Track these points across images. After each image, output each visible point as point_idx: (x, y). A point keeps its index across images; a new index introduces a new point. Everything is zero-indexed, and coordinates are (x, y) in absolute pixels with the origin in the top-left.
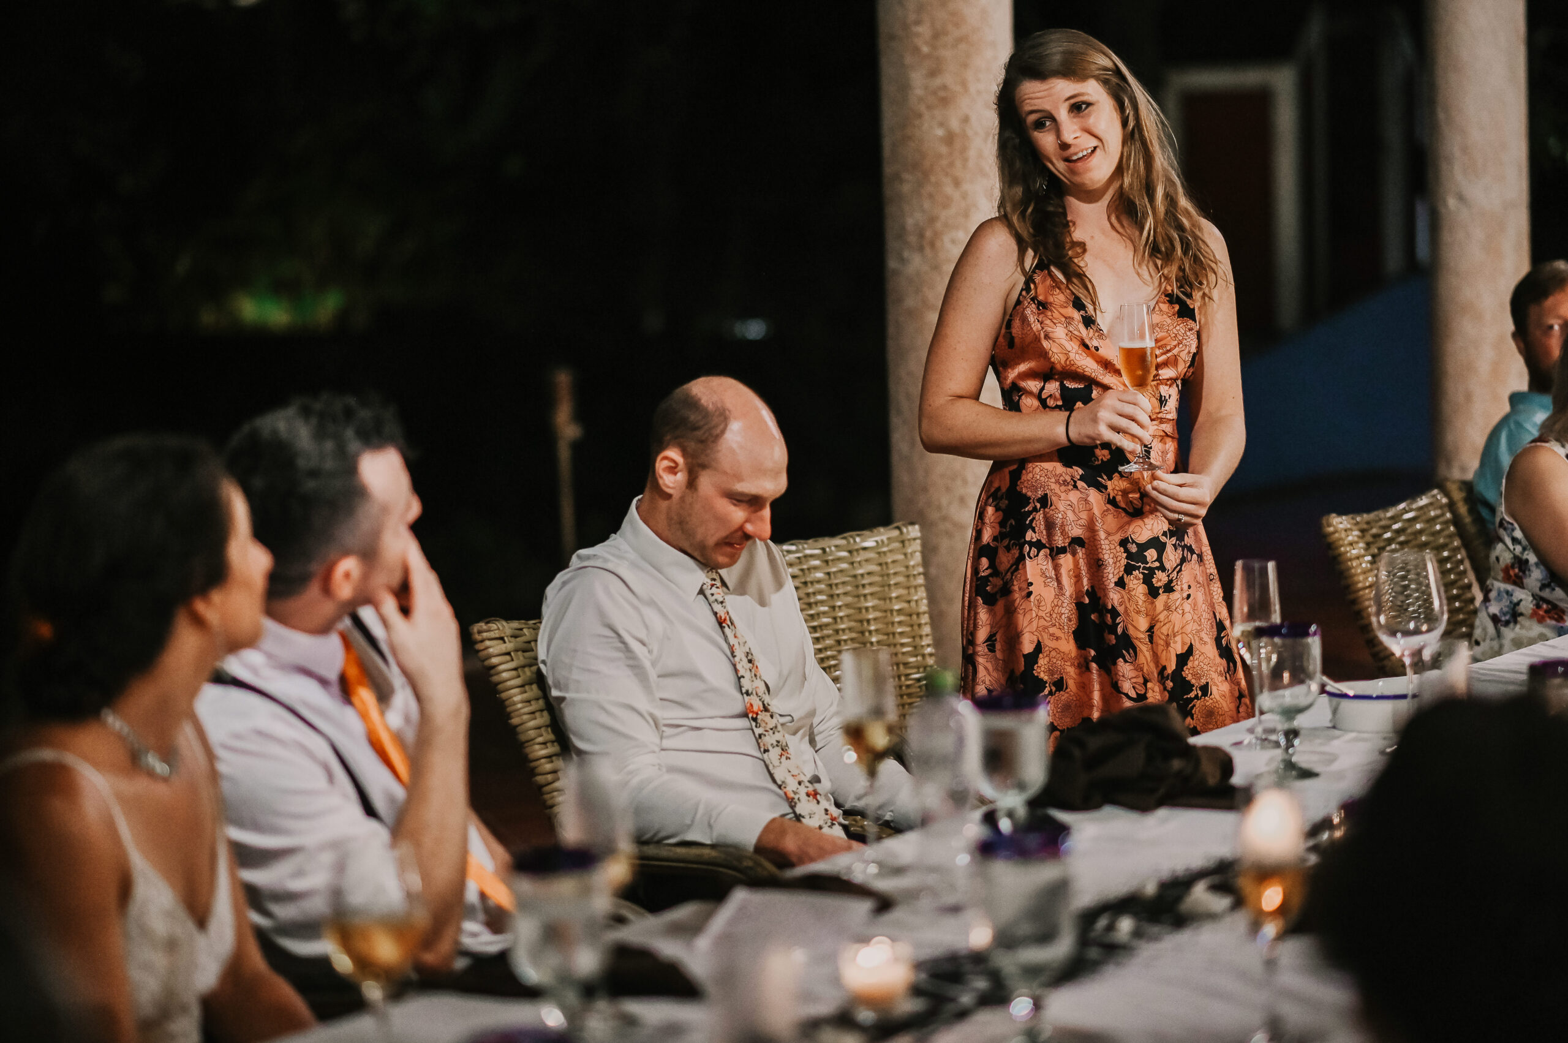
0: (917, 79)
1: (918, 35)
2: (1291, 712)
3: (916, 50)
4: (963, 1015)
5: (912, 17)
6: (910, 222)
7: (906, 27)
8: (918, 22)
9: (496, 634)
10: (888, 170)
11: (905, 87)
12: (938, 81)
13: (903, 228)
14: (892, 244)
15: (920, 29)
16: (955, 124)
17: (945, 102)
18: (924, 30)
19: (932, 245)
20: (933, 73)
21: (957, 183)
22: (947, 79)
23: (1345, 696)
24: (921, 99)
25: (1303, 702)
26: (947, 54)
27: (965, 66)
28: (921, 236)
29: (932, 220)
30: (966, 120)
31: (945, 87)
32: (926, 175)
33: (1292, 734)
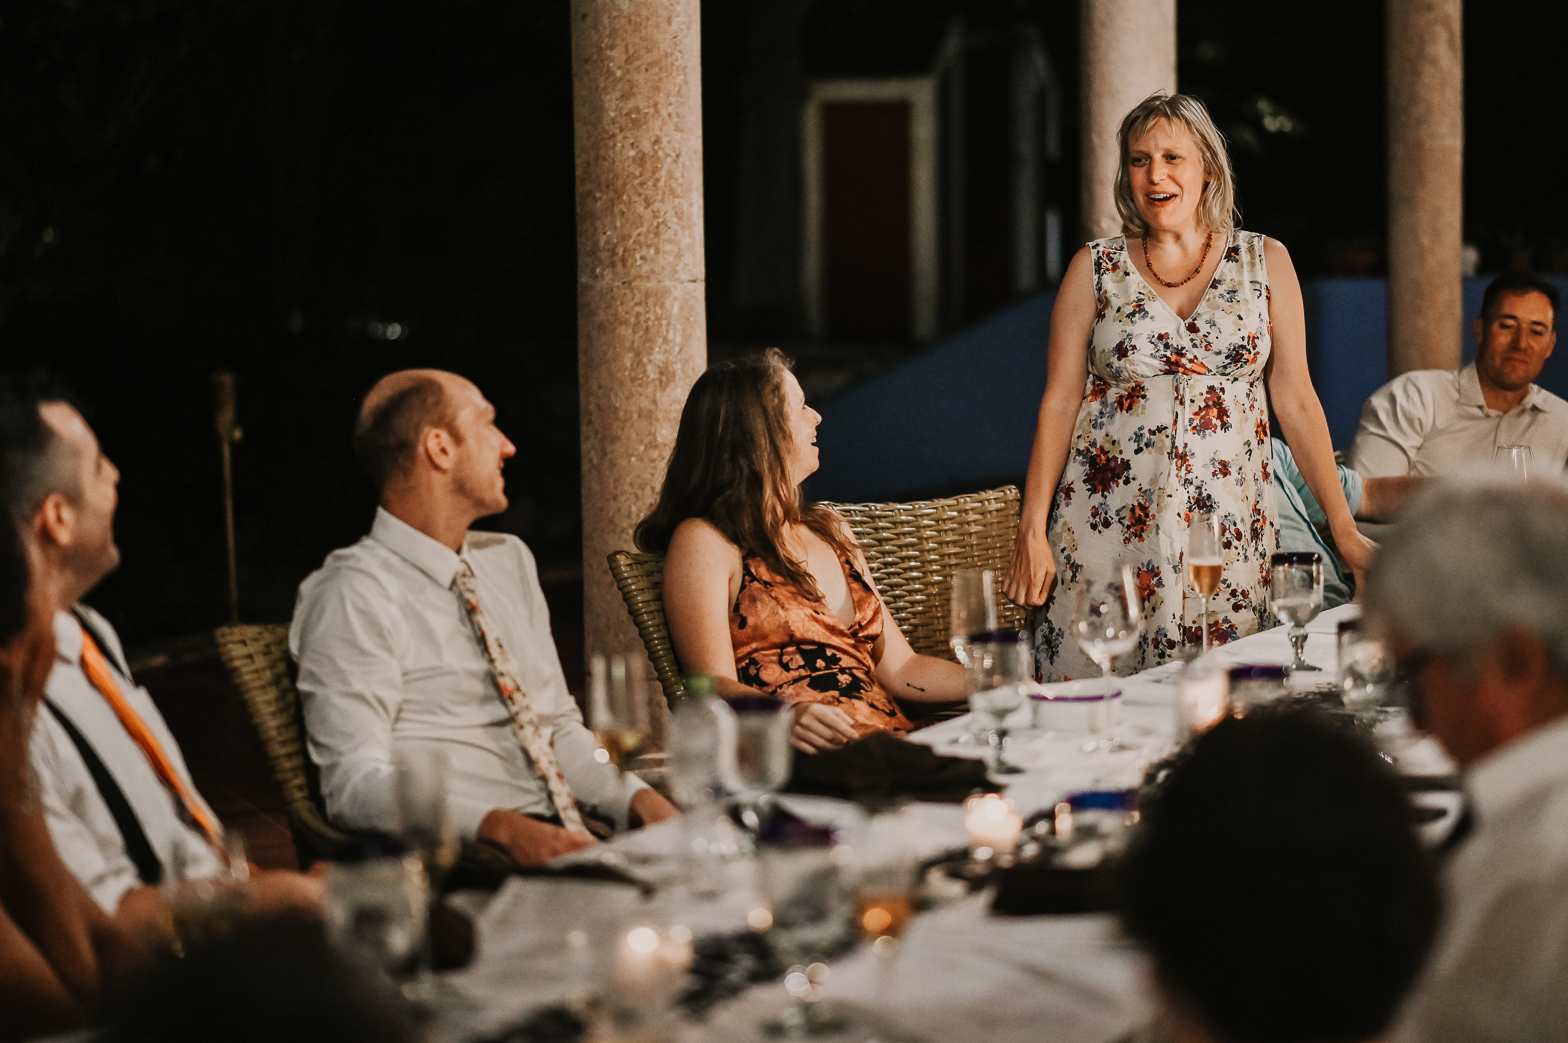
0: (611, 101)
1: (612, 59)
2: (1001, 714)
3: (610, 73)
4: (734, 991)
5: (606, 41)
6: (603, 239)
7: (600, 51)
8: (612, 47)
9: (238, 638)
10: (580, 189)
11: (598, 109)
12: (631, 104)
13: (596, 244)
14: (583, 260)
15: (614, 53)
16: (646, 146)
17: (637, 124)
18: (618, 55)
19: (624, 261)
20: (625, 97)
21: (648, 203)
22: (639, 101)
23: (1044, 698)
24: (613, 121)
25: (1011, 704)
26: (639, 78)
27: (658, 89)
28: (614, 253)
29: (625, 238)
30: (657, 141)
31: (637, 110)
32: (619, 194)
33: (1003, 734)
